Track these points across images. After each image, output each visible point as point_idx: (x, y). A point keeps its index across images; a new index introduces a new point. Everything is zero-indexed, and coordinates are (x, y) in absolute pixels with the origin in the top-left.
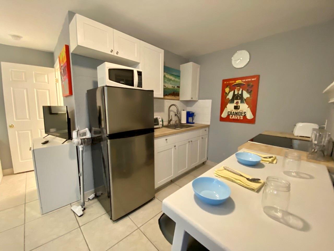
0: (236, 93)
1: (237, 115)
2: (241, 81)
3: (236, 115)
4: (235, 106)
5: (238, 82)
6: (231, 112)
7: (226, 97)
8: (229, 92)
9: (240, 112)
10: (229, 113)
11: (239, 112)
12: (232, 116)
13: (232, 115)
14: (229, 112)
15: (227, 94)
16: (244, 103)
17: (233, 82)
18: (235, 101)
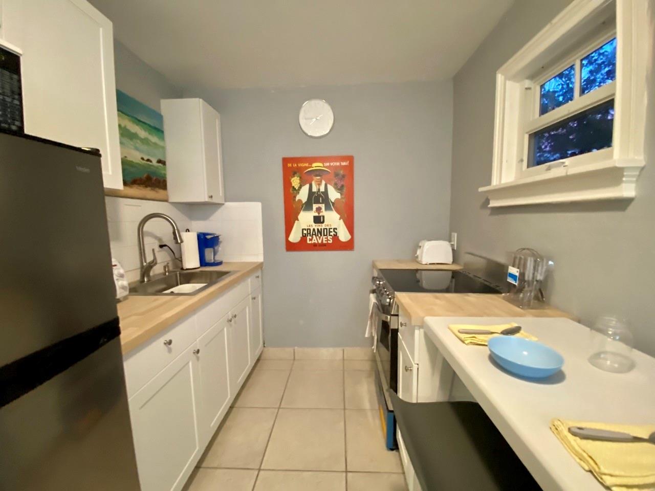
0: (315, 189)
1: (321, 235)
2: (320, 164)
3: (319, 235)
4: (315, 217)
5: (316, 165)
6: (308, 229)
7: (295, 197)
8: (300, 188)
9: (327, 229)
10: (305, 232)
11: (324, 229)
12: (311, 238)
13: (310, 236)
14: (305, 229)
15: (295, 192)
16: (332, 210)
17: (307, 165)
18: (315, 206)
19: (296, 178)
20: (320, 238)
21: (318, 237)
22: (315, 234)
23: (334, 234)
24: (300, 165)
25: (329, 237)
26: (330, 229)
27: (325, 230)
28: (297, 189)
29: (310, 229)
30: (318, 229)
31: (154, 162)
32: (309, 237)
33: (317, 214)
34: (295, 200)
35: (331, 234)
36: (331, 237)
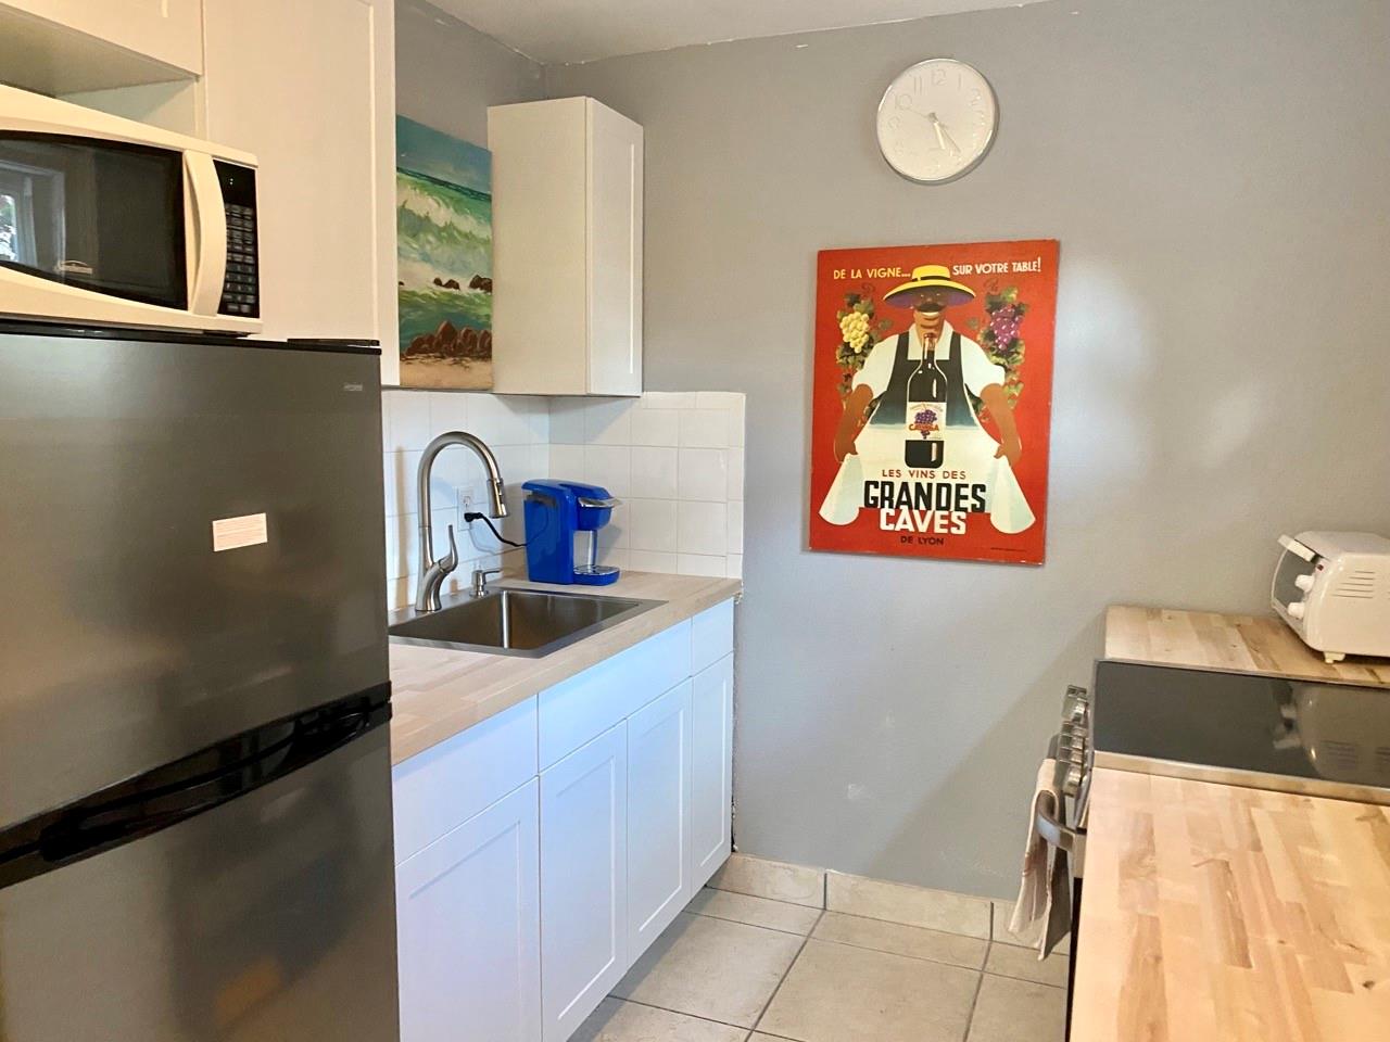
0: (915, 353)
1: (928, 507)
2: (943, 271)
4: (911, 446)
5: (926, 274)
6: (884, 483)
7: (849, 377)
8: (869, 346)
9: (948, 486)
10: (875, 492)
12: (892, 512)
13: (891, 506)
14: (876, 484)
16: (971, 423)
18: (913, 409)
19: (857, 314)
20: (923, 515)
21: (916, 512)
22: (908, 503)
23: (974, 506)
24: (873, 273)
25: (955, 515)
26: (959, 487)
27: (944, 490)
28: (857, 351)
29: (891, 485)
30: (918, 485)
31: (465, 289)
32: (886, 511)
33: (917, 436)
34: (849, 387)
35: (963, 504)
36: (963, 515)
